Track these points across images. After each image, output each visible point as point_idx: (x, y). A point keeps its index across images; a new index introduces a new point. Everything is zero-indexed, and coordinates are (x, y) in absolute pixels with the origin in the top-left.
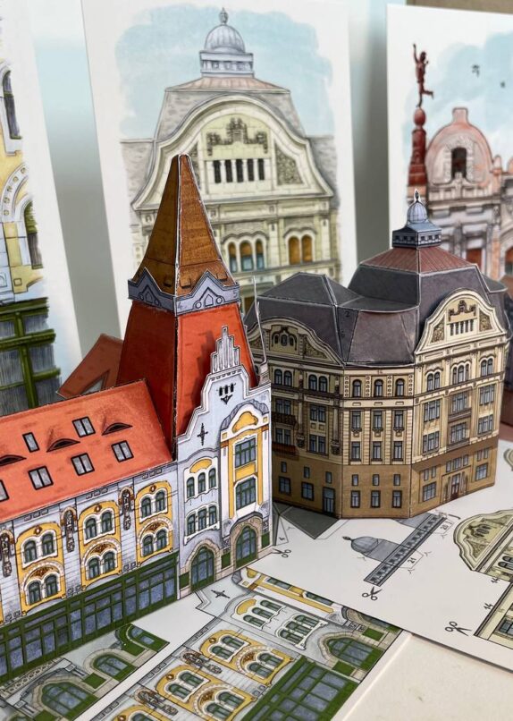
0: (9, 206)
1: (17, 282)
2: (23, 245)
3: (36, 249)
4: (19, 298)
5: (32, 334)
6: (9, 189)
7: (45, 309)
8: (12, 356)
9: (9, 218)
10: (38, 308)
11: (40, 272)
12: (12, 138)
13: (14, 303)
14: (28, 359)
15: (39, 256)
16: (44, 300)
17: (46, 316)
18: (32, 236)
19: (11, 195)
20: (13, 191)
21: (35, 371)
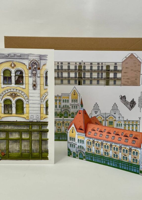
0: (43, 101)
1: (42, 117)
2: (44, 109)
3: (47, 110)
4: (41, 121)
5: (43, 130)
6: (43, 97)
7: (47, 124)
8: (38, 133)
9: (42, 103)
10: (46, 124)
11: (47, 116)
12: (46, 86)
13: (40, 122)
14: (41, 135)
15: (48, 112)
16: (47, 122)
17: (47, 126)
18: (47, 108)
19: (43, 98)
20: (44, 97)
21: (42, 138)
